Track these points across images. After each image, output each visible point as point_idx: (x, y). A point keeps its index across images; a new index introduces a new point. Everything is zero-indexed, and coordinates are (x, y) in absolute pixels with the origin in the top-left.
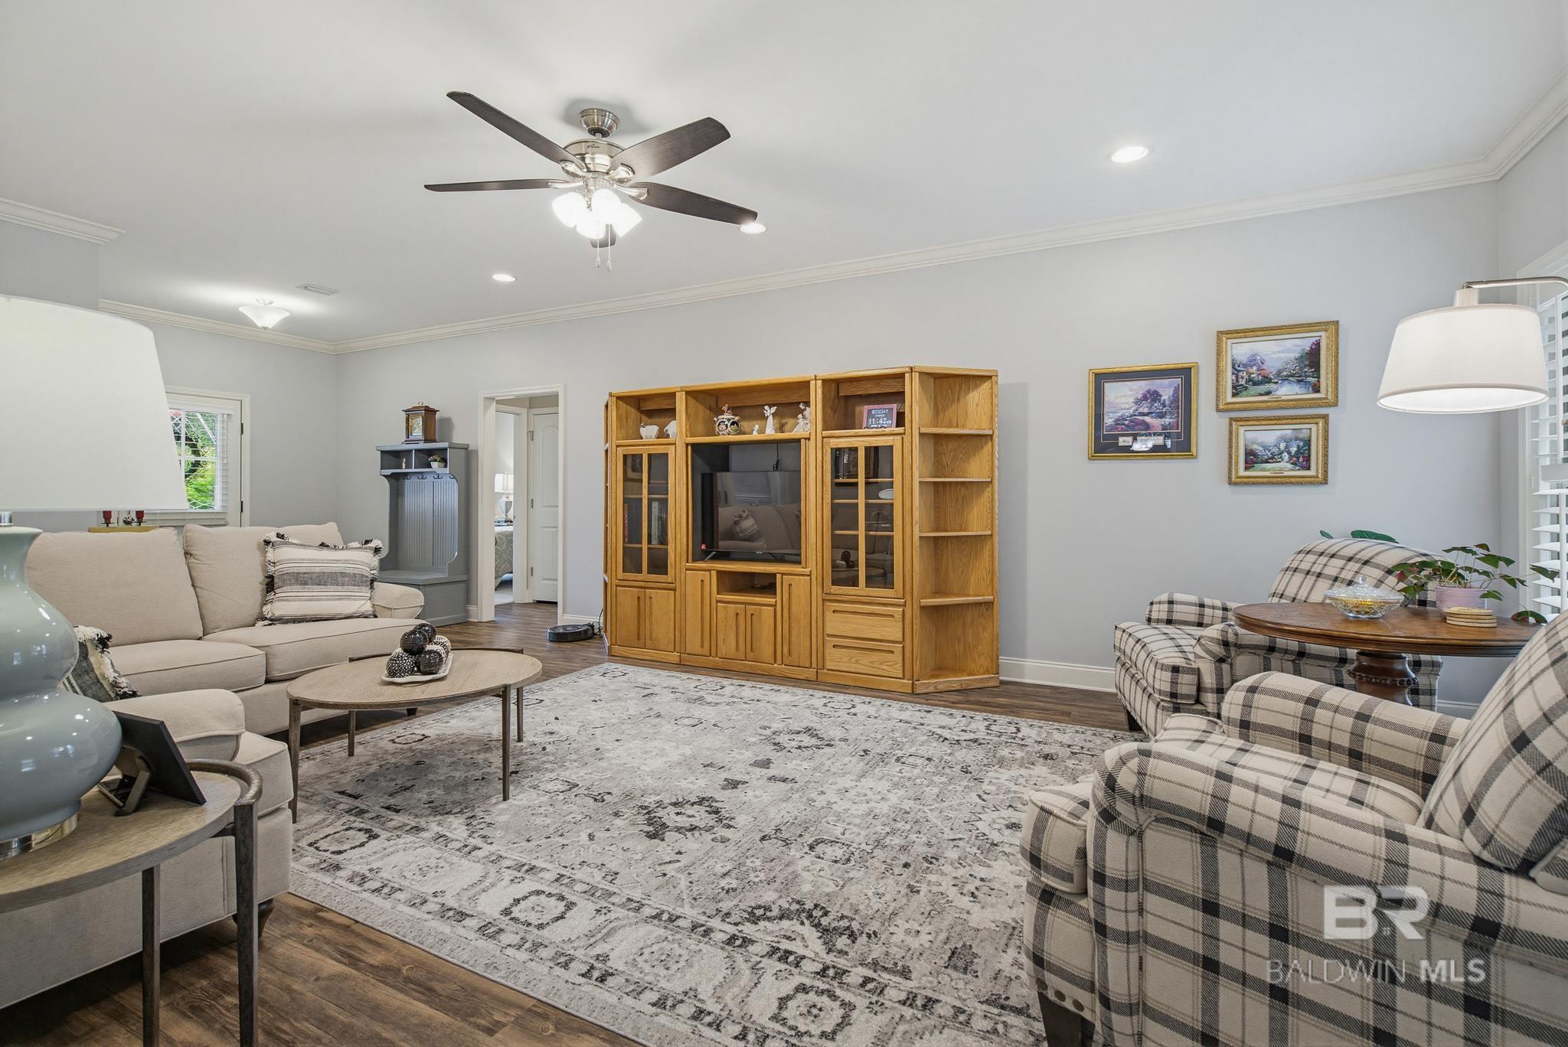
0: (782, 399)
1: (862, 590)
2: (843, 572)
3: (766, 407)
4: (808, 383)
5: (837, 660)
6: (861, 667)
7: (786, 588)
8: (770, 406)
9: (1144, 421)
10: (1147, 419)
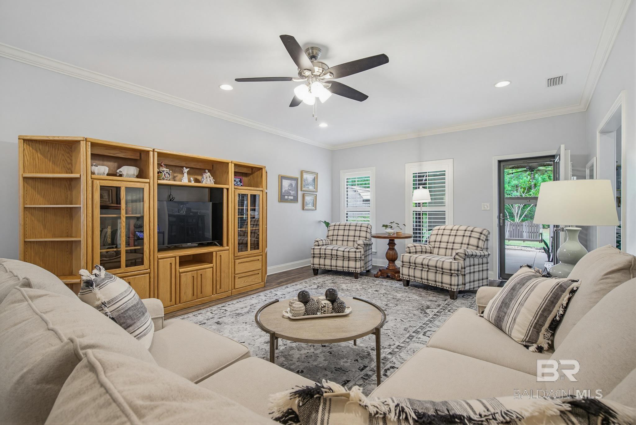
0: (192, 165)
1: (249, 251)
2: (242, 246)
3: (185, 168)
4: (228, 163)
5: (240, 283)
6: (249, 283)
7: (218, 258)
8: (187, 168)
9: (290, 192)
10: (290, 191)
